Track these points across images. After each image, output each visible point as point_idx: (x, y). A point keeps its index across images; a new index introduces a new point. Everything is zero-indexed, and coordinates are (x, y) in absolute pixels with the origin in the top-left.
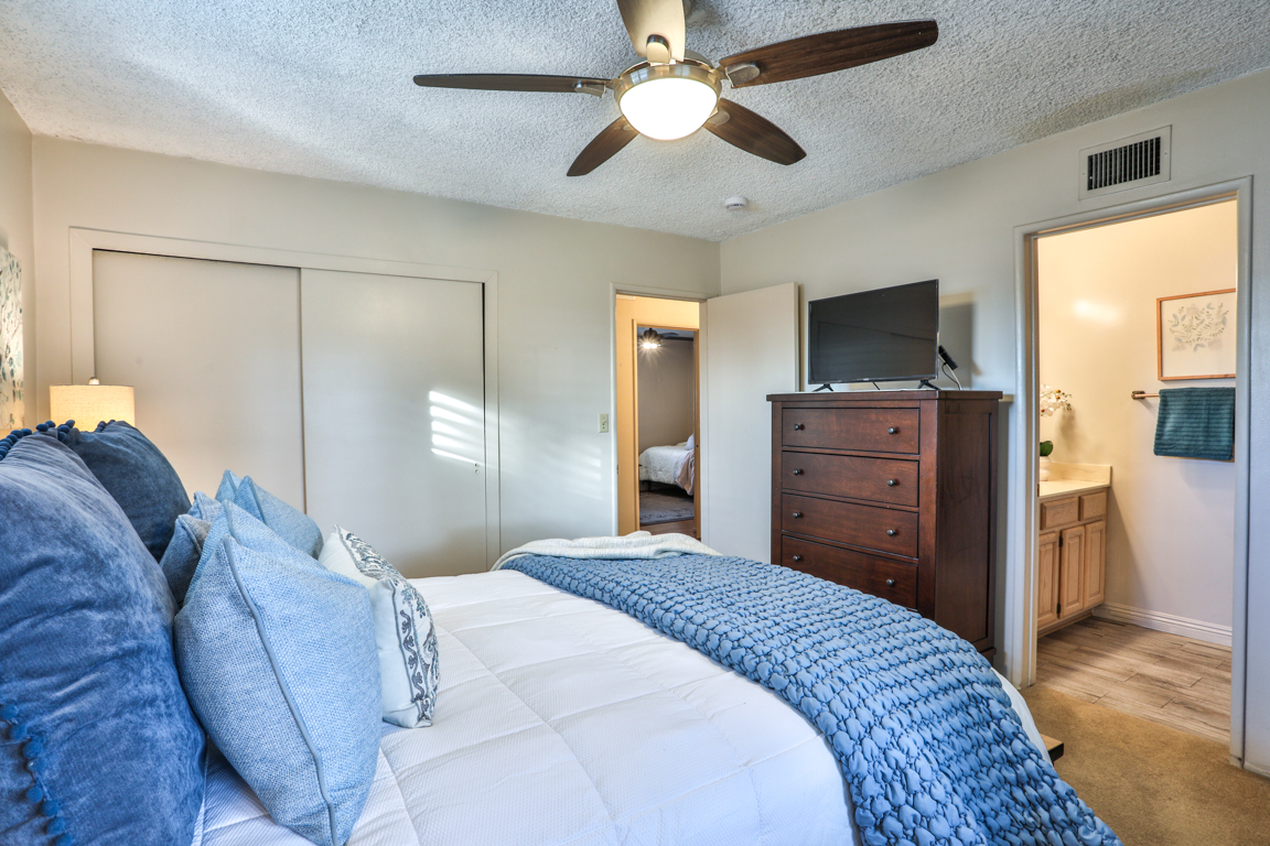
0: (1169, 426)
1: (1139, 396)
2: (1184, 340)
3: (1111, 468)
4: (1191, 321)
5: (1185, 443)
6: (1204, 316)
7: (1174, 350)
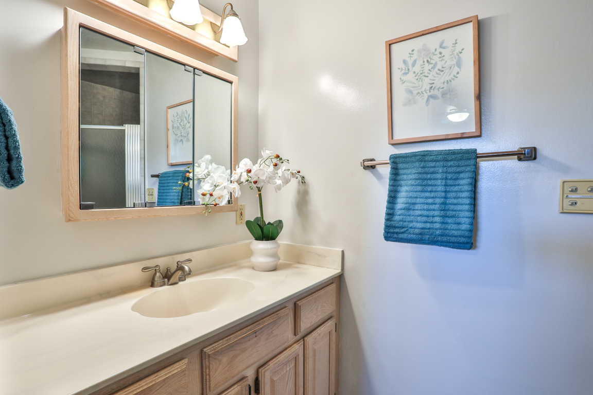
0: (400, 203)
1: (370, 166)
2: (415, 92)
3: (343, 252)
4: (422, 66)
5: (419, 225)
6: (436, 59)
7: (405, 105)
